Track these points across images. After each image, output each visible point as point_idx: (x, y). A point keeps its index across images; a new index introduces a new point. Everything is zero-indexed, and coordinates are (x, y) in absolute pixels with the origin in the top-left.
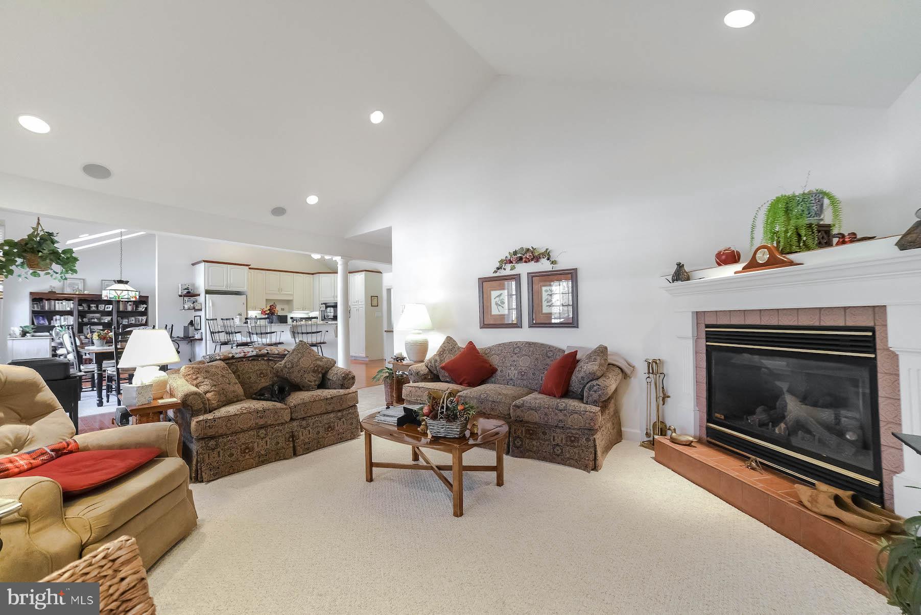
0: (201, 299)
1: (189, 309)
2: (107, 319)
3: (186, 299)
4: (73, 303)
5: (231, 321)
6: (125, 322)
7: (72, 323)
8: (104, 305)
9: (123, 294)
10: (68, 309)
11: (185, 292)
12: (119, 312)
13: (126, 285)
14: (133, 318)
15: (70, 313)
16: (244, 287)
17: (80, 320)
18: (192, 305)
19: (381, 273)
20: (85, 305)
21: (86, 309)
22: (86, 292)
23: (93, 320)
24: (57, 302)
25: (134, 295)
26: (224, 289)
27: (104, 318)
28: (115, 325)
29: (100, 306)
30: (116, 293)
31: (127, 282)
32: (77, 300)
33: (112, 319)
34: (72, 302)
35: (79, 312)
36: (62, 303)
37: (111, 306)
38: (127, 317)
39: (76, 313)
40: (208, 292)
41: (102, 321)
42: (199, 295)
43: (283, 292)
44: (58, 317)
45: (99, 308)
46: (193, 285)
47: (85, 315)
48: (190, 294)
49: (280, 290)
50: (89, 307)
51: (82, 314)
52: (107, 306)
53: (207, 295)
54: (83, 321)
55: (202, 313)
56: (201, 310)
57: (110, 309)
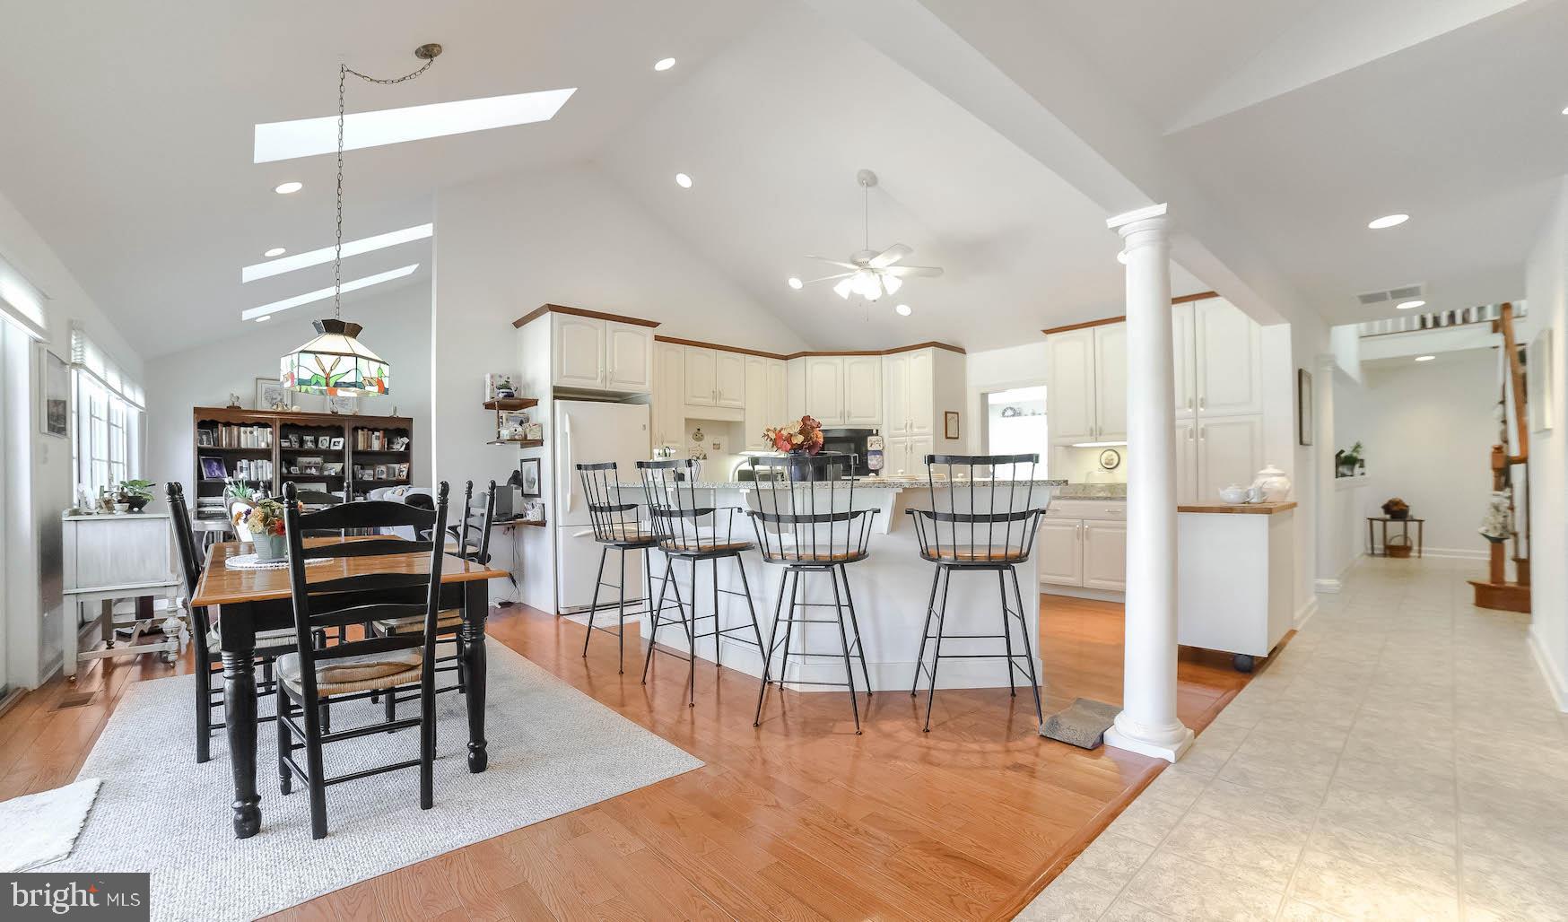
0: (541, 413)
1: (512, 440)
2: (334, 469)
3: (504, 414)
4: (271, 433)
5: (610, 472)
6: (368, 475)
7: (270, 476)
8: (328, 438)
9: (340, 369)
10: (263, 445)
11: (501, 395)
12: (356, 453)
13: (350, 340)
14: (383, 468)
15: (265, 454)
16: (643, 383)
17: (284, 470)
18: (520, 429)
19: (962, 351)
20: (293, 438)
21: (296, 446)
22: (295, 409)
23: (308, 471)
24: (242, 429)
25: (375, 375)
26: (597, 385)
27: (330, 465)
28: (348, 479)
29: (321, 439)
30: (319, 363)
31: (353, 331)
32: (278, 424)
33: (343, 468)
34: (269, 429)
35: (283, 452)
36: (251, 432)
37: (342, 440)
38: (372, 465)
39: (276, 454)
40: (560, 393)
41: (326, 473)
42: (534, 402)
43: (723, 402)
44: (244, 463)
45: (320, 445)
46: (519, 377)
47: (296, 460)
48: (511, 402)
49: (717, 395)
50: (302, 442)
51: (288, 457)
52: (333, 440)
53: (557, 402)
54: (289, 472)
55: (544, 453)
56: (540, 443)
57: (339, 447)
